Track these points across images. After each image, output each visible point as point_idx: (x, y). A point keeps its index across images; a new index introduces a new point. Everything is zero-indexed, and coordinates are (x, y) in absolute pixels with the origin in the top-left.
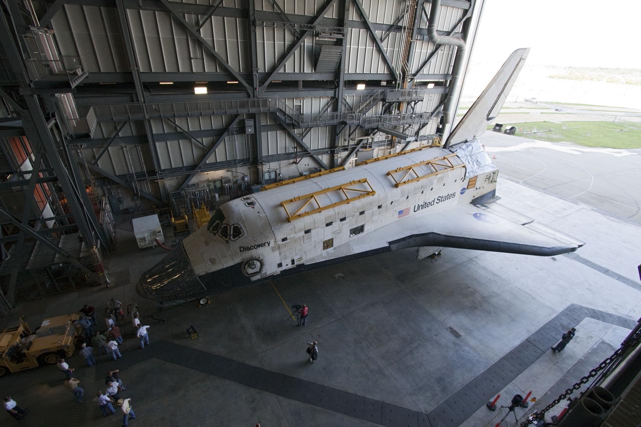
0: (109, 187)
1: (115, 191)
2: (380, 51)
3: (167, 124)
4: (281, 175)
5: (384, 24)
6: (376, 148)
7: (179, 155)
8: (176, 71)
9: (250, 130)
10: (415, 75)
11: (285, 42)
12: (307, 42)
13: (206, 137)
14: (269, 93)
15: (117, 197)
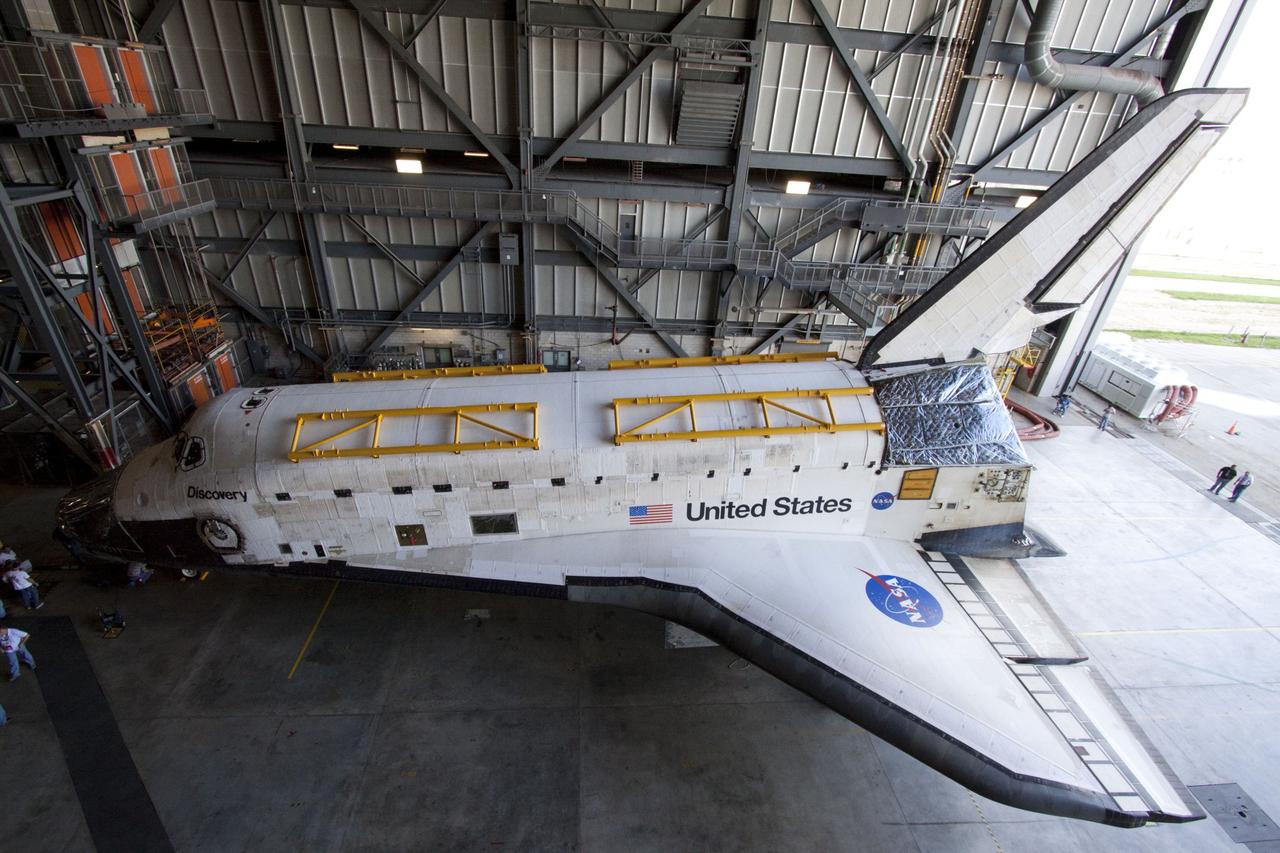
0: (248, 325)
1: (258, 333)
2: (864, 101)
3: (350, 226)
4: (578, 363)
5: (883, 32)
6: (835, 342)
7: (370, 286)
8: (366, 124)
9: (509, 257)
10: (974, 169)
11: (602, 72)
12: (659, 73)
13: (420, 259)
14: (555, 184)
15: (261, 345)
